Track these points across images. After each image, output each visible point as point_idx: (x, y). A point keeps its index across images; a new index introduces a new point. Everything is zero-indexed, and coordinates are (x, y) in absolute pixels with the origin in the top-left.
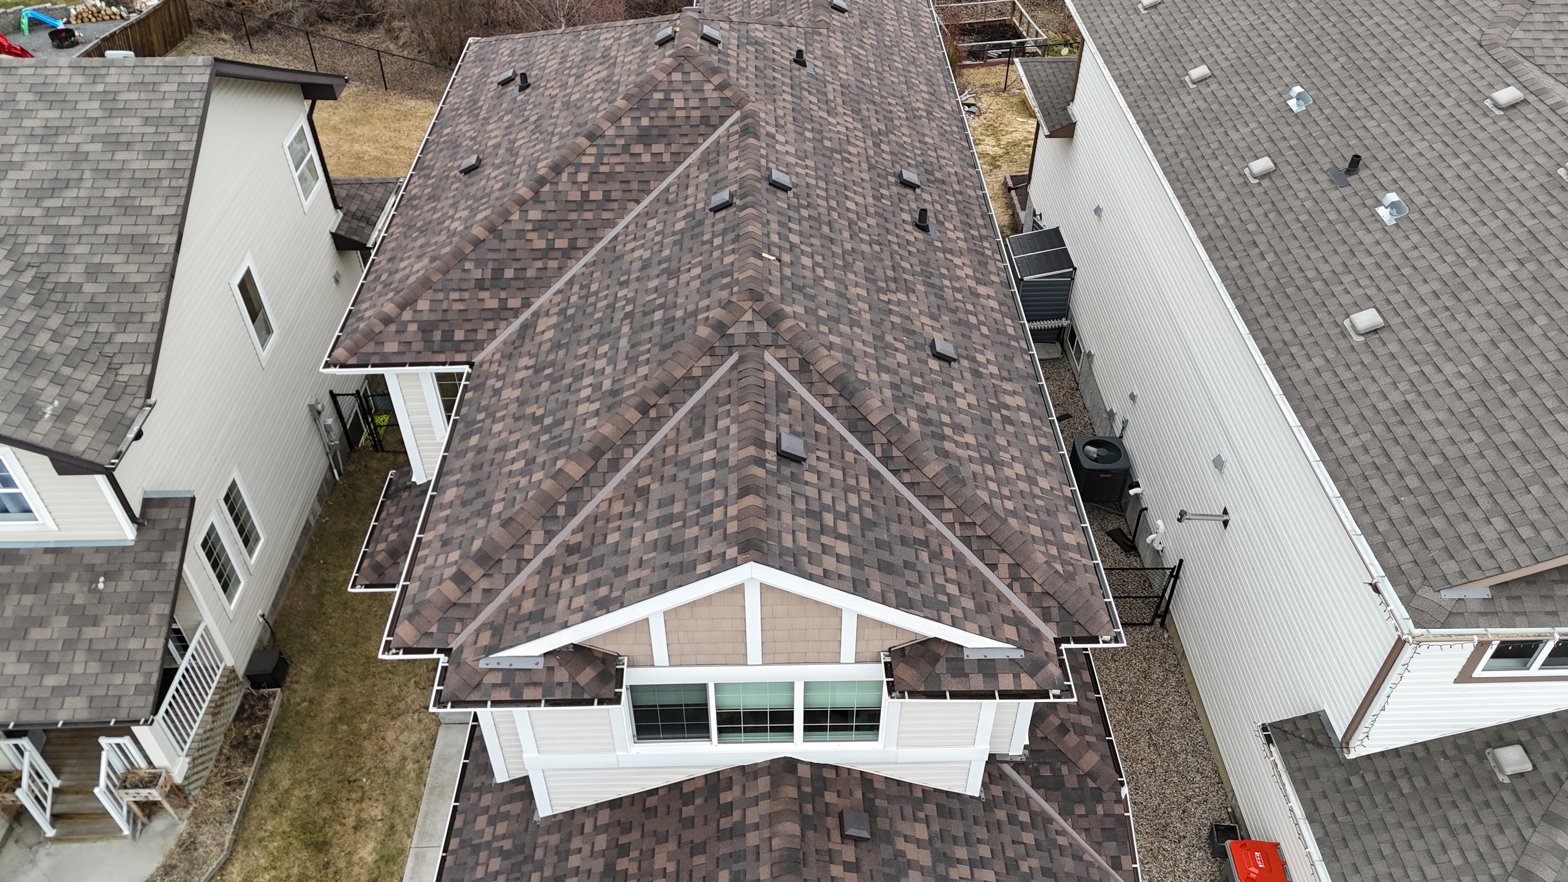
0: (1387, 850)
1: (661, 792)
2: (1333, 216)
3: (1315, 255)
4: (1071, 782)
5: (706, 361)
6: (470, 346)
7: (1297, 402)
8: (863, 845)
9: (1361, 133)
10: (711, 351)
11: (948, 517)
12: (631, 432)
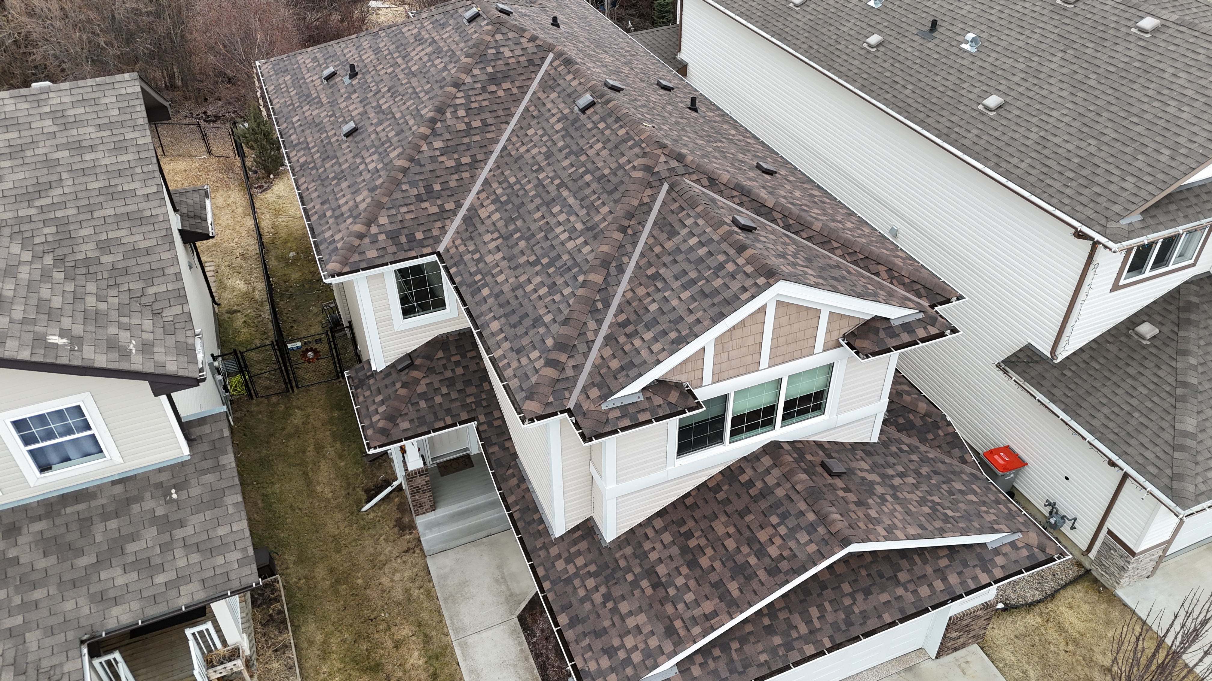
0: (1104, 401)
1: (692, 493)
2: (936, 56)
3: (938, 78)
4: (918, 422)
5: (649, 192)
6: (431, 241)
7: (976, 156)
8: (845, 477)
9: (925, 9)
10: (649, 185)
11: (839, 252)
12: (621, 246)
